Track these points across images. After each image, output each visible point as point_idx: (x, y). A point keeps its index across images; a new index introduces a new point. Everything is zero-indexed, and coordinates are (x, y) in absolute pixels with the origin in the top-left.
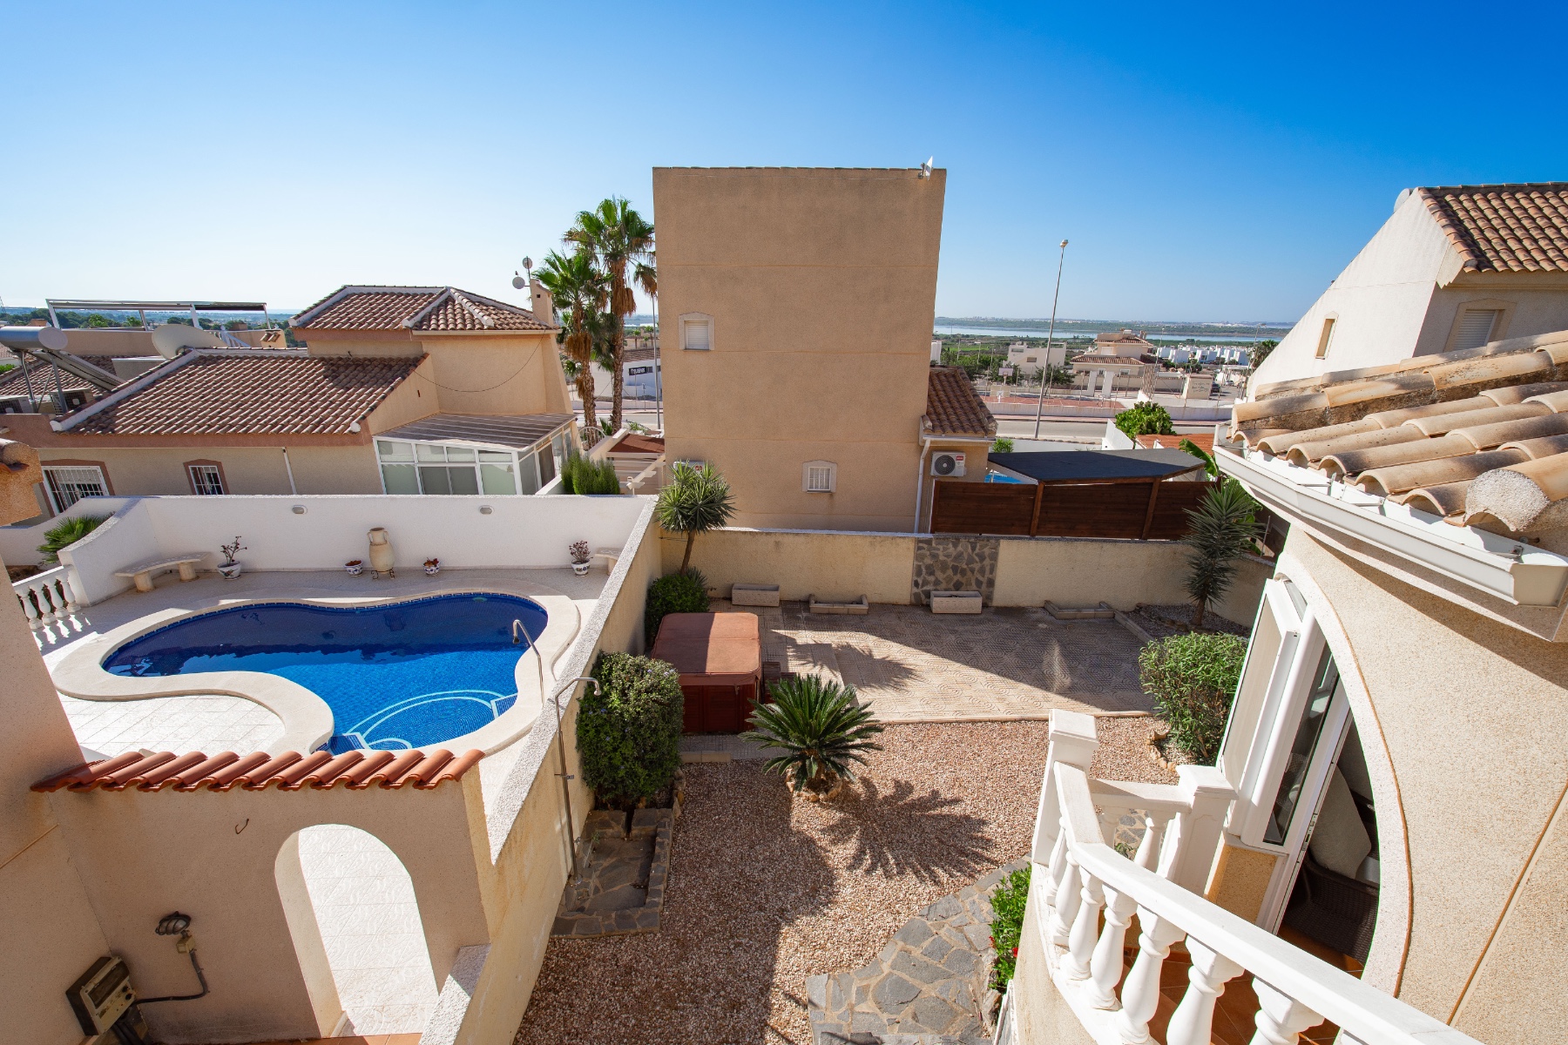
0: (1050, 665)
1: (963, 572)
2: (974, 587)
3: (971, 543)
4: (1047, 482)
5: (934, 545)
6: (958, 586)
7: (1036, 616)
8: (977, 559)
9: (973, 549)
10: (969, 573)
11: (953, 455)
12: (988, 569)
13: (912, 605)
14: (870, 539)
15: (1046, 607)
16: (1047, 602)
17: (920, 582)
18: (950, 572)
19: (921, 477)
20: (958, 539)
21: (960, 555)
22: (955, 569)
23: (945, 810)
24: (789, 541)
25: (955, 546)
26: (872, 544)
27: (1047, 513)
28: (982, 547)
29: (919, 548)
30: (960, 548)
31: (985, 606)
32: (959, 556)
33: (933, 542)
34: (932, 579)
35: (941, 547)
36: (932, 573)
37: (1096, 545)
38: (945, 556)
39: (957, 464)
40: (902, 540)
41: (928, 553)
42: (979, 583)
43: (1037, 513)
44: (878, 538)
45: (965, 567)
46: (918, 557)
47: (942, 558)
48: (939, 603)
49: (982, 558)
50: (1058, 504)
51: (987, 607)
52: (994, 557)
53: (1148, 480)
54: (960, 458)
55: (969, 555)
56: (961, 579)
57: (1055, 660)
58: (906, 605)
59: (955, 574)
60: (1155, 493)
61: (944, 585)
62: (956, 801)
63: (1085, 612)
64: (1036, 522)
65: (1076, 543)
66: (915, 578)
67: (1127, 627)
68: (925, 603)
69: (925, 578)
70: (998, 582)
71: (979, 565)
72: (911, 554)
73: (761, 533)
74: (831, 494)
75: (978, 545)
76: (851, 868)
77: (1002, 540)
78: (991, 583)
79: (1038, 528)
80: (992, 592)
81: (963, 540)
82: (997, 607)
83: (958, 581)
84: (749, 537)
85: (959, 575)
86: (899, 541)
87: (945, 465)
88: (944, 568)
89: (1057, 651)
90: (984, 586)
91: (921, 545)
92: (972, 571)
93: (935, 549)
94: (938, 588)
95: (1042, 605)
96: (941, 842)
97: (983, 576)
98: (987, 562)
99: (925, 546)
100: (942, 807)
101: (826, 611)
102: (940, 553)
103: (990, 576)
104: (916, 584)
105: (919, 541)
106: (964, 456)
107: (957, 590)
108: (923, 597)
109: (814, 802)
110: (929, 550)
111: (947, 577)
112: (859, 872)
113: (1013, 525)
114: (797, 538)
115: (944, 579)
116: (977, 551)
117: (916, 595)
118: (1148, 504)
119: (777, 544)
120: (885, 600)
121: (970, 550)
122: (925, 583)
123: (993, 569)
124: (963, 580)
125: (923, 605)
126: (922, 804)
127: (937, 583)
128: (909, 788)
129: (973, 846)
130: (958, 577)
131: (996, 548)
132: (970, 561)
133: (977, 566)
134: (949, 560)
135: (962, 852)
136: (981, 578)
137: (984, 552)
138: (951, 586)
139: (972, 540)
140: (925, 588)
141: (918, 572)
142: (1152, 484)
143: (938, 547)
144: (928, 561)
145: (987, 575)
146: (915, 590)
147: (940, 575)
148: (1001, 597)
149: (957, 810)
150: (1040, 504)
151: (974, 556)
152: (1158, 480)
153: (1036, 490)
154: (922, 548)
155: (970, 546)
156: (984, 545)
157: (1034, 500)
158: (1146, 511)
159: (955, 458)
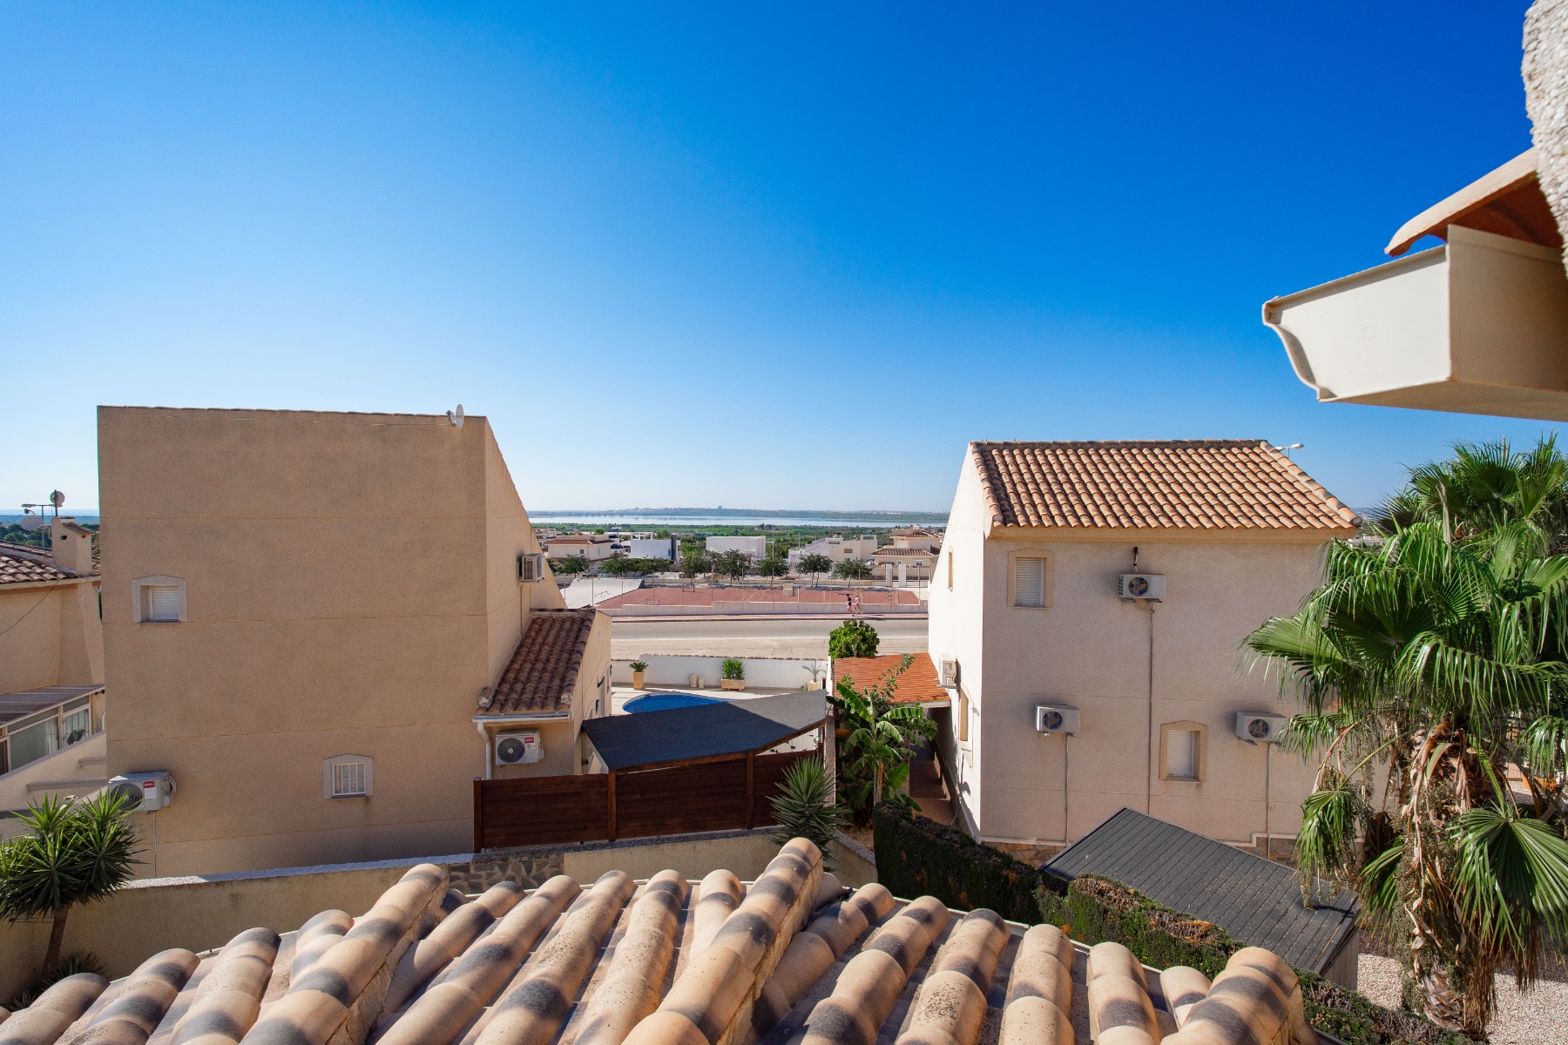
3: (524, 862)
4: (619, 770)
5: (472, 871)
9: (529, 871)
11: (521, 738)
14: (380, 873)
19: (489, 764)
20: (505, 860)
24: (252, 891)
25: (503, 868)
27: (625, 808)
28: (540, 867)
29: (454, 879)
30: (510, 872)
33: (471, 868)
35: (483, 873)
37: (687, 846)
39: (526, 749)
41: (465, 884)
43: (613, 810)
50: (638, 796)
53: (739, 756)
54: (530, 740)
55: (523, 879)
60: (750, 771)
64: (613, 822)
65: (662, 846)
73: (209, 884)
74: (367, 799)
75: (535, 866)
77: (566, 854)
79: (617, 829)
81: (512, 860)
87: (511, 752)
91: (454, 873)
93: (474, 877)
99: (461, 874)
105: (452, 868)
106: (538, 737)
110: (466, 879)
113: (586, 828)
114: (265, 886)
116: (534, 872)
118: (744, 785)
121: (524, 873)
131: (559, 864)
137: (543, 873)
139: (525, 858)
142: (745, 760)
143: (479, 873)
150: (614, 798)
151: (531, 880)
152: (751, 755)
153: (607, 781)
154: (457, 878)
155: (523, 868)
156: (542, 863)
157: (607, 793)
158: (745, 793)
159: (523, 741)
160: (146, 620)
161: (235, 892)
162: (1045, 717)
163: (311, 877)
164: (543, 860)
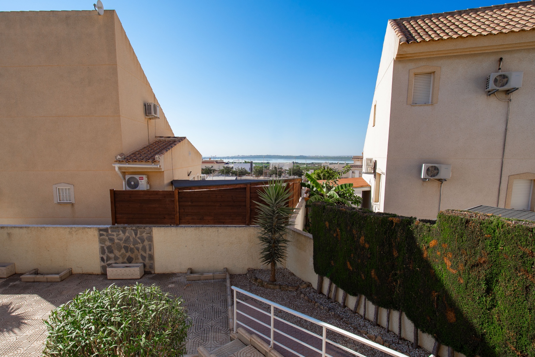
1: (132, 250)
2: (141, 260)
3: (134, 231)
4: (180, 189)
5: (110, 232)
6: (130, 260)
8: (140, 241)
9: (136, 235)
10: (136, 251)
11: (137, 177)
12: (147, 247)
13: (102, 274)
14: (68, 230)
16: (189, 270)
17: (105, 258)
18: (123, 251)
20: (125, 228)
21: (128, 238)
22: (126, 248)
24: (16, 232)
25: (124, 232)
26: (70, 233)
27: (184, 209)
28: (142, 233)
29: (101, 235)
30: (127, 234)
31: (147, 273)
32: (127, 240)
34: (112, 255)
35: (115, 233)
36: (111, 252)
37: (214, 229)
38: (118, 240)
39: (140, 182)
40: (90, 230)
41: (107, 238)
42: (143, 258)
43: (177, 209)
44: (74, 229)
45: (132, 246)
46: (102, 241)
48: (112, 272)
49: (143, 241)
50: (190, 203)
51: (151, 274)
52: (150, 239)
53: (242, 186)
54: (142, 179)
55: (133, 238)
56: (131, 255)
58: (98, 275)
59: (127, 252)
60: (248, 195)
63: (205, 275)
64: (177, 215)
65: (201, 229)
66: (102, 256)
69: (107, 255)
70: (156, 256)
72: (97, 239)
74: (72, 205)
75: (139, 233)
77: (153, 228)
78: (151, 257)
79: (180, 219)
80: (152, 264)
81: (128, 228)
82: (158, 274)
83: (129, 256)
85: (129, 253)
86: (87, 230)
87: (133, 183)
88: (119, 248)
90: (147, 259)
91: (101, 232)
92: (138, 249)
93: (111, 235)
94: (117, 261)
97: (145, 253)
98: (146, 243)
99: (104, 233)
101: (32, 280)
102: (115, 237)
103: (150, 253)
104: (102, 259)
105: (100, 230)
106: (147, 176)
107: (130, 263)
110: (107, 236)
111: (122, 254)
113: (165, 218)
114: (21, 230)
115: (120, 255)
116: (138, 235)
117: (103, 267)
118: (246, 201)
119: (9, 234)
120: (85, 271)
121: (134, 235)
122: (108, 259)
123: (151, 247)
124: (133, 256)
127: (116, 258)
130: (129, 254)
131: (150, 233)
132: (135, 243)
133: (140, 246)
134: (121, 242)
136: (144, 254)
137: (143, 236)
138: (125, 260)
139: (134, 228)
140: (109, 262)
141: (103, 251)
142: (245, 188)
143: (113, 233)
144: (108, 243)
145: (148, 252)
146: (103, 264)
147: (117, 253)
148: (159, 267)
150: (177, 203)
151: (137, 239)
152: (249, 186)
153: (174, 194)
154: (103, 235)
155: (133, 233)
156: (143, 231)
157: (174, 201)
158: (245, 206)
159: (138, 179)
161: (9, 232)
162: (428, 170)
163: (39, 228)
164: (143, 230)
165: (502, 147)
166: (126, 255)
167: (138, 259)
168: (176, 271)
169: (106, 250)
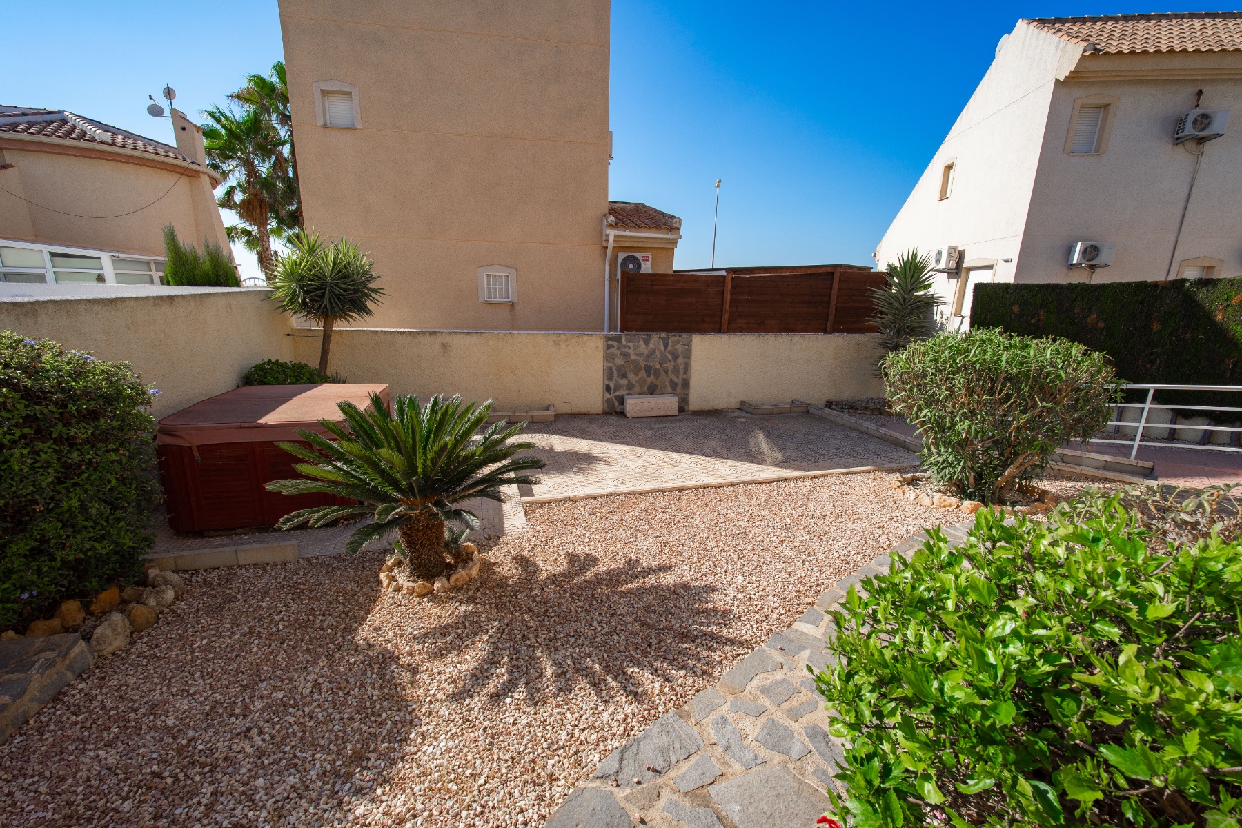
0: (757, 445)
1: (657, 374)
2: (669, 389)
3: (663, 341)
4: (735, 272)
5: (624, 342)
6: (652, 389)
7: (733, 415)
8: (670, 357)
9: (666, 346)
10: (663, 374)
11: (639, 255)
13: (605, 413)
14: (554, 340)
15: (743, 406)
16: (742, 403)
17: (612, 386)
18: (643, 373)
19: (607, 283)
20: (649, 338)
21: (653, 352)
22: (648, 369)
23: (651, 581)
24: (458, 342)
25: (647, 343)
26: (556, 343)
27: (736, 306)
28: (674, 344)
29: (609, 347)
30: (651, 346)
31: (681, 410)
32: (651, 355)
33: (623, 339)
34: (624, 382)
35: (631, 345)
36: (624, 376)
38: (637, 355)
39: (643, 263)
40: (589, 339)
41: (618, 352)
42: (674, 385)
43: (727, 306)
44: (563, 336)
45: (658, 366)
46: (608, 358)
47: (633, 357)
48: (634, 405)
49: (676, 357)
50: (746, 297)
51: (684, 411)
52: (687, 355)
53: (829, 270)
54: (647, 259)
55: (661, 352)
56: (655, 381)
57: (761, 441)
58: (599, 413)
59: (648, 375)
60: (836, 284)
61: (637, 389)
62: (665, 568)
63: (781, 407)
64: (726, 316)
66: (607, 382)
67: (824, 416)
68: (618, 410)
69: (616, 381)
70: (693, 383)
71: (673, 363)
72: (601, 355)
73: (424, 333)
74: (512, 305)
75: (670, 343)
76: (458, 697)
77: (694, 336)
78: (686, 384)
79: (729, 324)
80: (687, 394)
81: (654, 338)
82: (695, 409)
83: (652, 383)
84: (410, 338)
85: (652, 377)
86: (586, 338)
87: (631, 265)
88: (636, 370)
89: (761, 437)
90: (679, 388)
91: (610, 342)
92: (666, 371)
93: (625, 347)
94: (631, 392)
95: (738, 406)
96: (644, 624)
97: (678, 376)
98: (680, 360)
99: (615, 344)
100: (644, 577)
102: (631, 351)
103: (685, 376)
104: (608, 388)
105: (608, 338)
106: (650, 256)
107: (654, 393)
108: (617, 404)
109: (422, 596)
110: (619, 348)
111: (640, 379)
112: (476, 702)
113: (704, 321)
114: (468, 338)
115: (637, 381)
116: (670, 348)
117: (608, 401)
118: (830, 296)
119: (444, 346)
120: (575, 410)
121: (662, 348)
122: (618, 387)
123: (687, 368)
124: (657, 382)
125: (616, 413)
126: (613, 579)
127: (630, 387)
128: (592, 560)
129: (702, 624)
130: (651, 379)
131: (689, 344)
132: (663, 360)
133: (670, 365)
134: (641, 360)
135: (684, 636)
136: (676, 380)
137: (676, 350)
138: (645, 389)
139: (664, 338)
140: (618, 393)
141: (609, 374)
142: (833, 274)
143: (629, 345)
144: (619, 361)
145: (682, 375)
146: (608, 396)
147: (632, 378)
148: (696, 400)
149: (670, 579)
150: (729, 296)
151: (667, 354)
152: (838, 269)
153: (724, 282)
154: (612, 347)
155: (661, 343)
156: (676, 341)
157: (723, 293)
158: (829, 303)
159: (640, 259)
160: (325, 126)
161: (445, 342)
162: (1084, 252)
164: (677, 338)
165: (1179, 221)
166: (646, 382)
167: (665, 387)
168: (720, 406)
169: (615, 372)
